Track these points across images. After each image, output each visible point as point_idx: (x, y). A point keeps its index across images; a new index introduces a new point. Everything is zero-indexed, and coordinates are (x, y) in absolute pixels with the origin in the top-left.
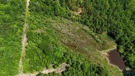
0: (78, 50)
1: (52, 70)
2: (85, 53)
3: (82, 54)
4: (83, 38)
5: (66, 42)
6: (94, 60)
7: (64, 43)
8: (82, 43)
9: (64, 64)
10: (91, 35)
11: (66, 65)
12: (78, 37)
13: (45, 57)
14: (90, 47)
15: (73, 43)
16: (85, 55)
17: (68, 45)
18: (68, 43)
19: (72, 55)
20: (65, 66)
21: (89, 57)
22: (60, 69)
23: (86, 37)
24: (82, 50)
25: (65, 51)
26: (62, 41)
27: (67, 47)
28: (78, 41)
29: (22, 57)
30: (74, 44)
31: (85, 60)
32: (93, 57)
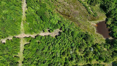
0: (71, 19)
1: (48, 34)
2: (77, 22)
3: (74, 23)
4: (77, 9)
5: (61, 11)
6: (83, 28)
7: (59, 12)
8: (75, 13)
9: (58, 30)
10: (84, 6)
11: (60, 30)
12: (72, 7)
13: (42, 23)
14: (82, 18)
15: (67, 13)
16: (77, 24)
17: (62, 14)
18: (63, 12)
19: (65, 23)
20: (59, 32)
21: (79, 26)
22: (54, 33)
23: (80, 8)
24: (74, 19)
25: (60, 19)
26: (57, 10)
27: (62, 16)
28: (72, 11)
29: (23, 21)
30: (68, 14)
31: (76, 28)
32: (83, 26)
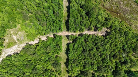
0: (120, 17)
1: (92, 32)
2: (127, 21)
3: (124, 21)
4: (126, 5)
5: (108, 7)
6: (135, 29)
7: (106, 8)
8: (124, 11)
9: (104, 29)
10: (136, 3)
11: (106, 29)
12: (121, 3)
14: (133, 16)
15: (115, 9)
16: (127, 23)
17: (109, 11)
18: (110, 8)
19: (113, 21)
20: (105, 31)
21: (130, 25)
22: (100, 32)
23: (131, 4)
24: (124, 17)
25: (107, 16)
26: (103, 6)
27: (109, 13)
28: (121, 8)
29: (64, 17)
30: (116, 11)
31: (126, 27)
32: (134, 26)
